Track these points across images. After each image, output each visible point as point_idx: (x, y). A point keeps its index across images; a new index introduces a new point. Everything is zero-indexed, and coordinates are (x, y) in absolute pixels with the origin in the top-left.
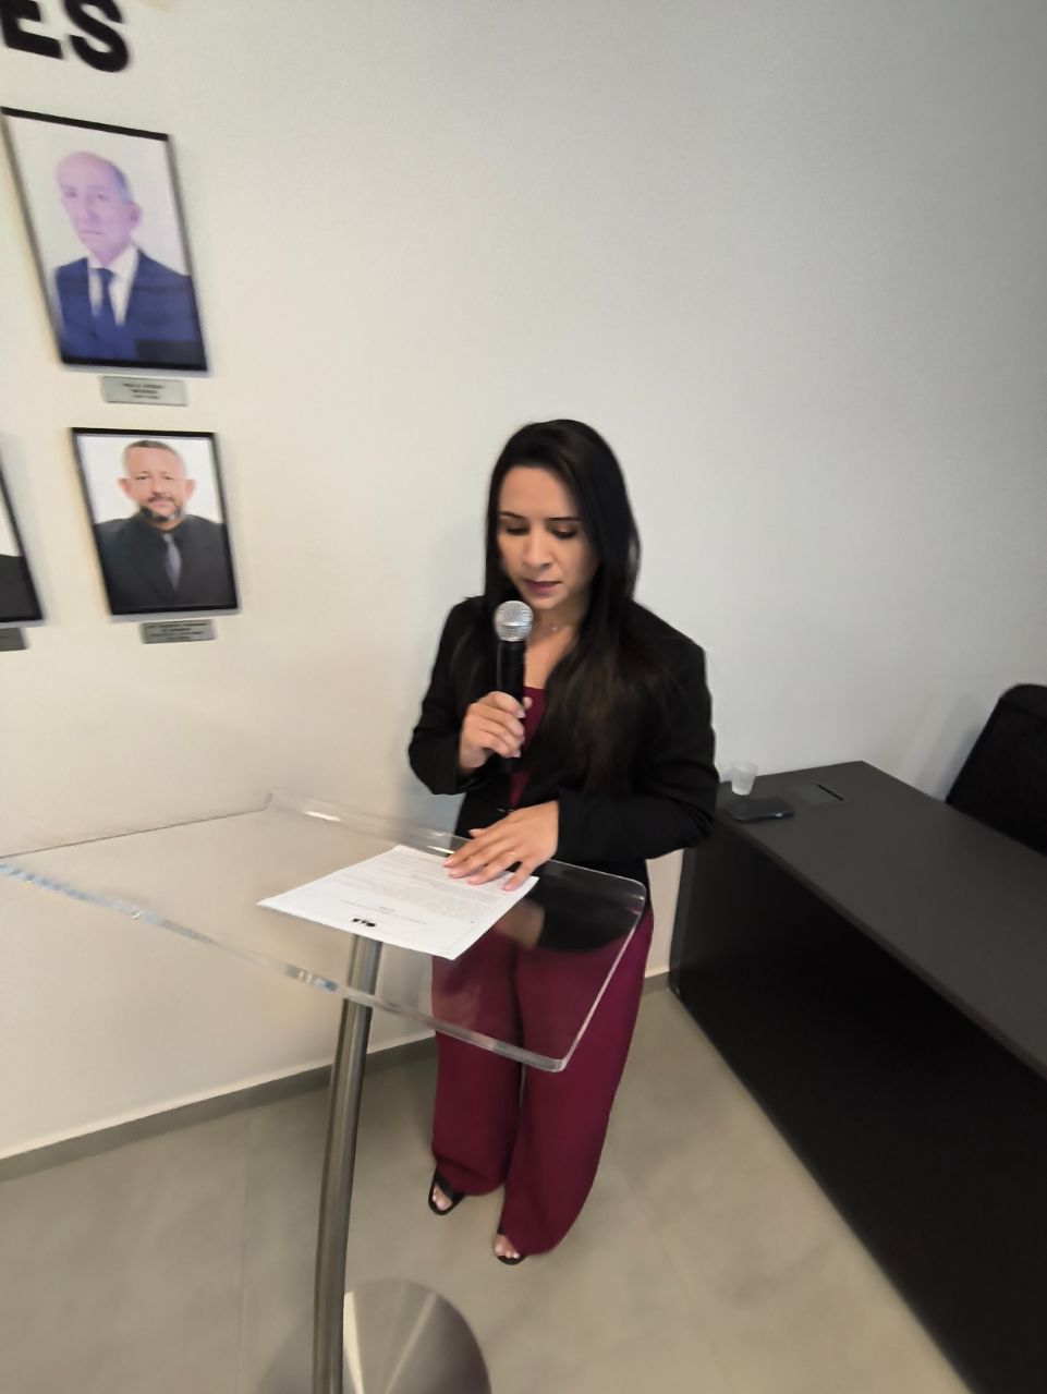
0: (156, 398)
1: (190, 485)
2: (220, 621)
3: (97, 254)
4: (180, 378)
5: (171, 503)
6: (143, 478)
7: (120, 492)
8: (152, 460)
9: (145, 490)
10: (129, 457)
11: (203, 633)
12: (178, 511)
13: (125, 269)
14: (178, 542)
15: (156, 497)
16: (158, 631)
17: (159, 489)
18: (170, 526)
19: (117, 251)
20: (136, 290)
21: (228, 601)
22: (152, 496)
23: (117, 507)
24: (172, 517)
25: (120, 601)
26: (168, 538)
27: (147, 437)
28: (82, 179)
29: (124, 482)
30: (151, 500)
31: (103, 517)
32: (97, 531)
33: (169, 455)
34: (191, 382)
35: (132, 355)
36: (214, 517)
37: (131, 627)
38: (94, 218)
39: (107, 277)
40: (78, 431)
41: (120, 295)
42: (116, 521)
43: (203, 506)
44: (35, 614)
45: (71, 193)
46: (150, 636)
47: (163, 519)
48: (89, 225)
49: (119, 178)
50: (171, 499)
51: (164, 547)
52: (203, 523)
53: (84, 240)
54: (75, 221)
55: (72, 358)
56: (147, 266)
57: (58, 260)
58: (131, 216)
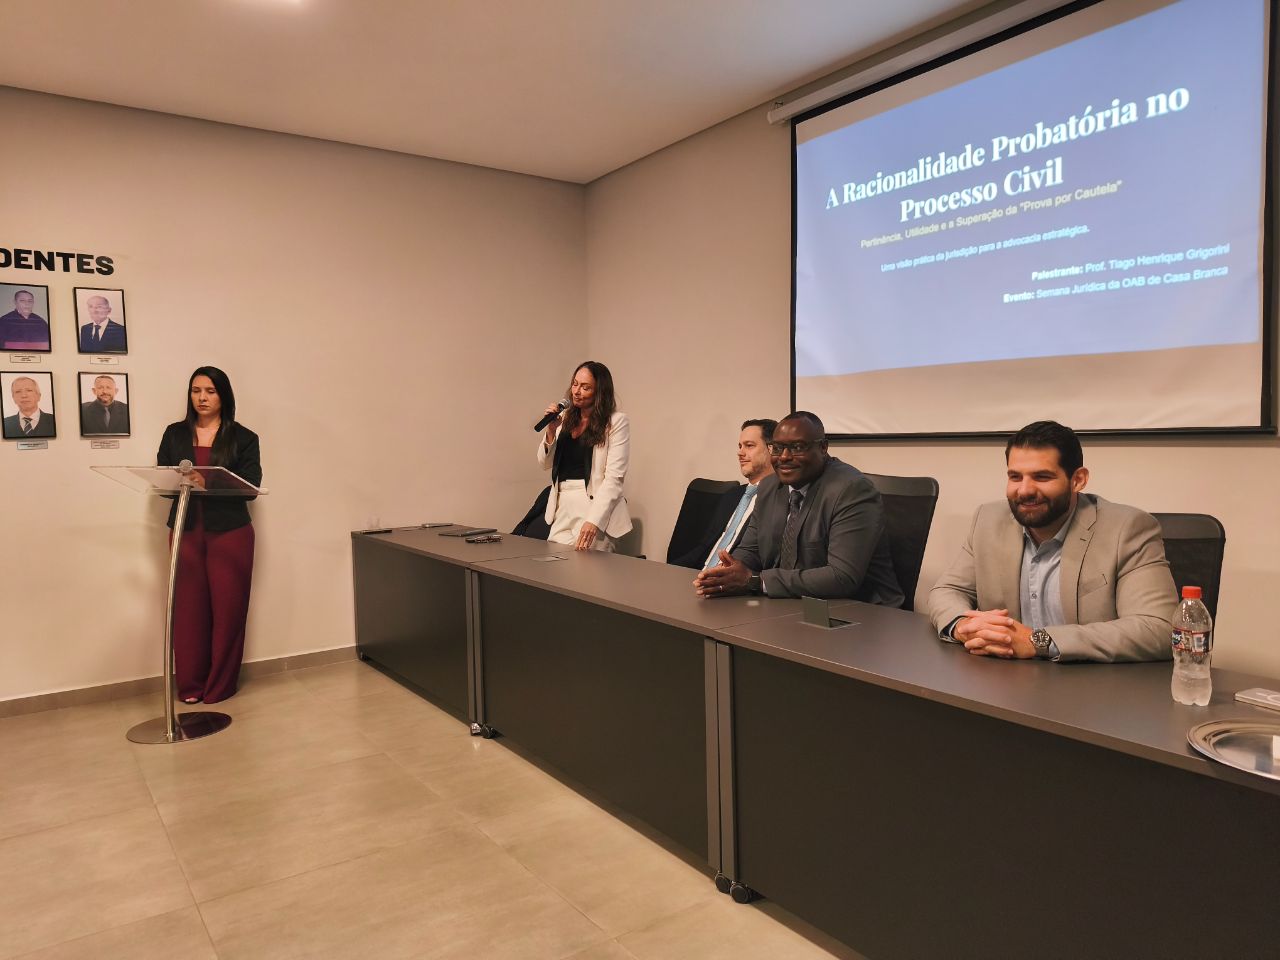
0: (109, 363)
1: (117, 390)
2: (122, 441)
3: (96, 321)
5: (108, 397)
6: (100, 388)
7: (92, 392)
8: (105, 382)
9: (101, 392)
10: (97, 382)
11: (114, 445)
12: (112, 399)
13: (104, 325)
14: (110, 410)
15: (104, 394)
16: (98, 444)
17: (106, 392)
18: (107, 404)
19: (102, 321)
20: (108, 330)
21: (126, 433)
24: (109, 401)
25: (85, 430)
26: (106, 409)
27: (104, 375)
28: (95, 303)
29: (94, 390)
30: (102, 395)
32: (81, 406)
33: (110, 380)
34: (122, 358)
35: (101, 350)
37: (87, 443)
38: (97, 312)
39: (98, 328)
40: (80, 373)
41: (102, 332)
42: (89, 403)
44: (53, 435)
45: (91, 306)
46: (95, 446)
47: (105, 402)
48: (95, 315)
49: (106, 301)
50: (109, 395)
51: (104, 411)
52: (120, 403)
53: (92, 317)
54: (91, 313)
55: (81, 350)
56: (111, 324)
57: (83, 323)
58: (109, 311)
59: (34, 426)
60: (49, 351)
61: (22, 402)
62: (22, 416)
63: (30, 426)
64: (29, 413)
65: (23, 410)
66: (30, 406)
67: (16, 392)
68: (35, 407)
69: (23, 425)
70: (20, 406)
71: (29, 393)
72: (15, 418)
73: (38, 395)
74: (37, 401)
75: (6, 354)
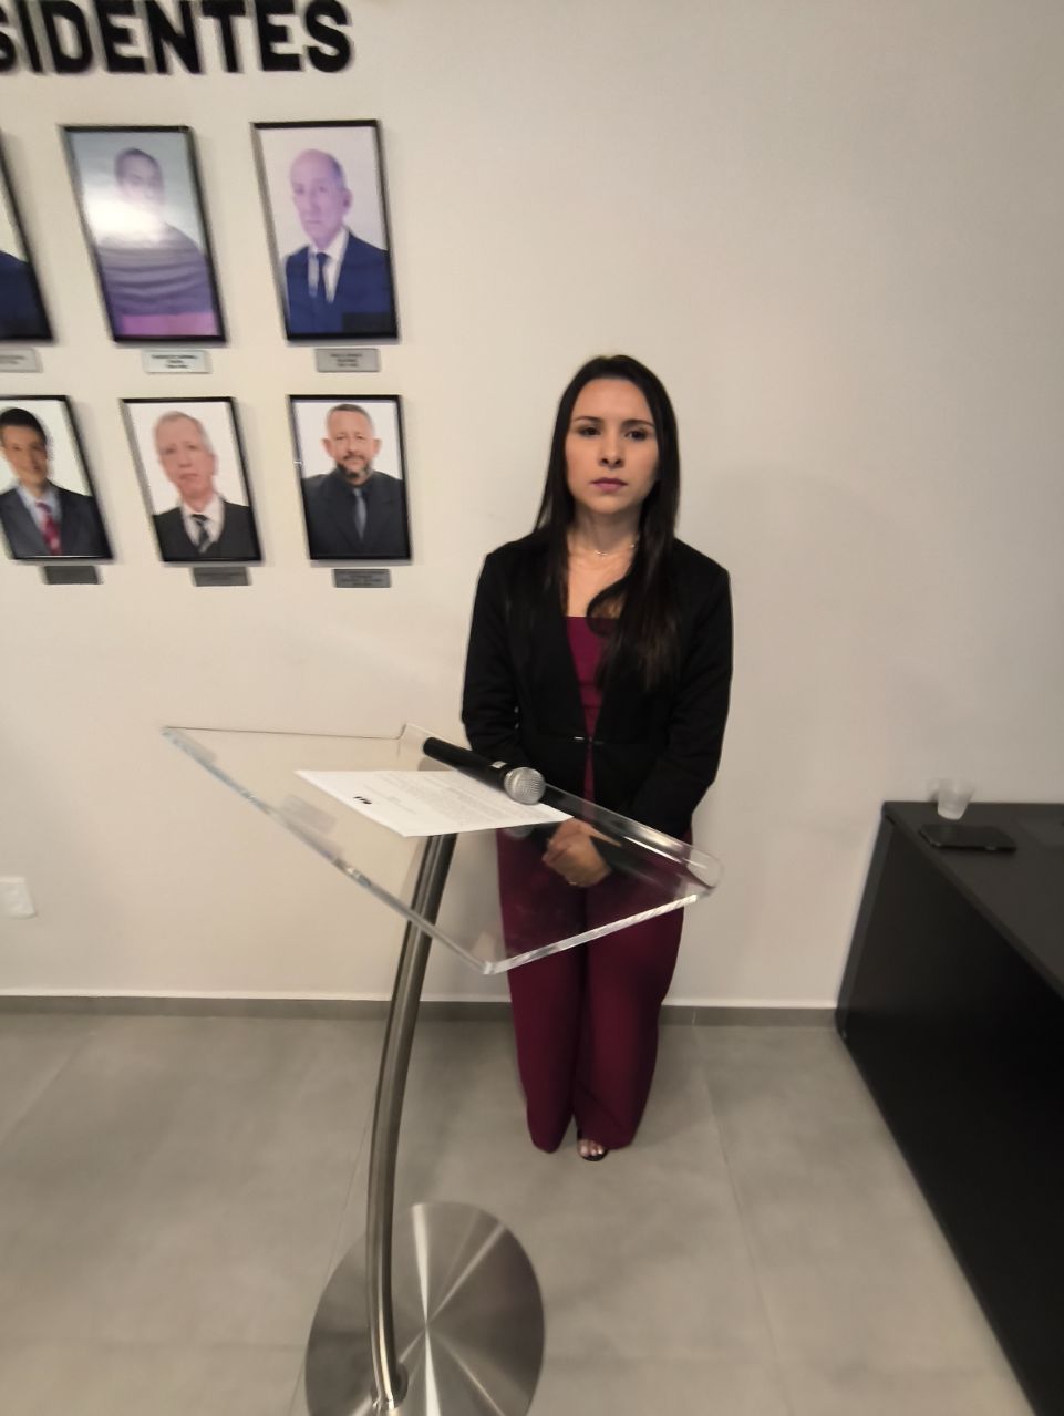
0: (355, 365)
2: (396, 571)
3: (317, 242)
4: (376, 347)
5: (360, 462)
6: (341, 438)
7: (321, 449)
8: (349, 421)
9: (342, 451)
10: (331, 420)
11: (380, 580)
12: (367, 467)
13: (336, 250)
14: (366, 496)
15: (350, 455)
16: (346, 577)
17: (353, 448)
18: (359, 482)
19: (329, 238)
20: (346, 267)
21: (403, 552)
22: (346, 454)
23: (320, 464)
24: (362, 474)
25: (319, 549)
26: (357, 492)
27: (347, 402)
28: (308, 176)
29: (327, 442)
30: (346, 458)
31: (309, 473)
32: (304, 484)
33: (361, 416)
34: (385, 350)
35: (338, 328)
36: (396, 474)
37: (325, 572)
38: (316, 209)
39: (323, 260)
40: (294, 398)
41: (332, 273)
42: (319, 477)
43: (387, 463)
44: (257, 556)
45: (299, 190)
46: (342, 580)
47: (355, 475)
48: (312, 217)
49: (335, 168)
50: (362, 457)
51: (353, 499)
52: (387, 479)
53: (307, 229)
54: (303, 214)
55: (295, 335)
56: (355, 246)
57: (288, 248)
58: (346, 202)
59: (214, 529)
60: (220, 338)
61: (184, 477)
62: (188, 511)
63: (204, 535)
64: (199, 504)
65: (188, 495)
66: (198, 486)
67: (167, 452)
68: (208, 491)
69: (193, 531)
70: (180, 487)
71: (194, 456)
72: (175, 515)
73: (211, 458)
74: (212, 471)
75: (134, 354)
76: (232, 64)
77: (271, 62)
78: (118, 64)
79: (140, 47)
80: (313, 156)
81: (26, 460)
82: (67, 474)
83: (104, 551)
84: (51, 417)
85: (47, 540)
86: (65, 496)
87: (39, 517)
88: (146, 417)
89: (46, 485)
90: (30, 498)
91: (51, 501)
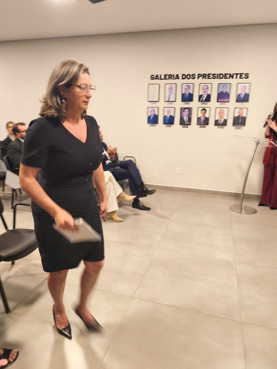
0: (243, 105)
1: (244, 113)
8: (241, 111)
9: (240, 113)
10: (239, 110)
11: (241, 129)
13: (244, 94)
16: (236, 128)
18: (241, 117)
19: (243, 92)
20: (245, 95)
21: (244, 125)
23: (236, 115)
25: (234, 124)
26: (240, 118)
27: (241, 109)
29: (238, 113)
32: (234, 117)
33: (243, 110)
35: (242, 101)
37: (234, 127)
39: (242, 95)
43: (244, 115)
44: (225, 125)
45: (241, 89)
49: (245, 87)
50: (242, 114)
52: (244, 117)
53: (241, 92)
55: (237, 101)
56: (246, 94)
57: (238, 93)
58: (245, 90)
59: (222, 122)
60: (228, 102)
61: (220, 116)
62: (220, 120)
63: (220, 123)
65: (220, 118)
67: (219, 113)
68: (223, 117)
69: (219, 122)
71: (222, 114)
72: (218, 120)
73: (224, 114)
74: (224, 116)
75: (218, 103)
76: (236, 78)
77: (240, 78)
78: (225, 78)
79: (228, 77)
80: (243, 86)
81: (203, 114)
82: (207, 115)
83: (207, 124)
84: (208, 109)
85: (202, 122)
86: (206, 118)
87: (202, 120)
88: (218, 109)
89: (204, 116)
90: (202, 118)
91: (204, 118)
